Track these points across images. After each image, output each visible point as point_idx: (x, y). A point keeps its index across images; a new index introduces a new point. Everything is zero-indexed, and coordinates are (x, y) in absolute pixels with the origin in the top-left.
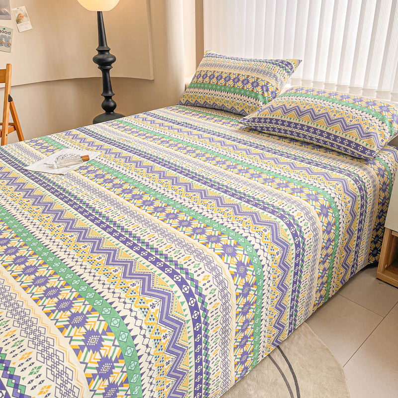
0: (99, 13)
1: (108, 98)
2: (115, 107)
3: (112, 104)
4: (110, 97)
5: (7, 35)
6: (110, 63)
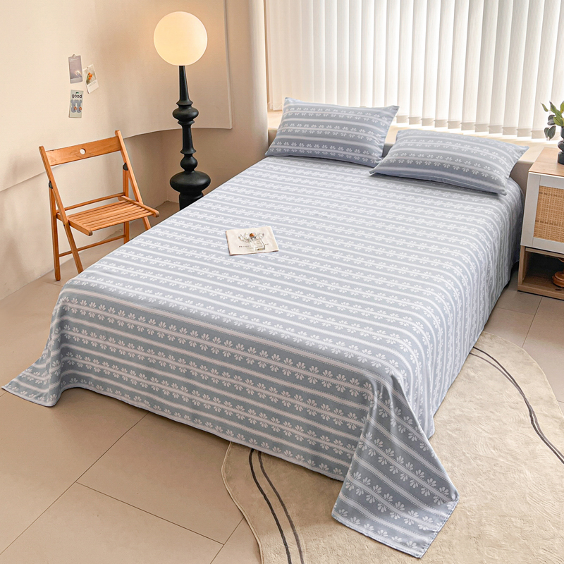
0: (182, 68)
1: (188, 156)
2: (196, 165)
3: (194, 162)
4: (191, 155)
5: (79, 99)
6: (191, 118)
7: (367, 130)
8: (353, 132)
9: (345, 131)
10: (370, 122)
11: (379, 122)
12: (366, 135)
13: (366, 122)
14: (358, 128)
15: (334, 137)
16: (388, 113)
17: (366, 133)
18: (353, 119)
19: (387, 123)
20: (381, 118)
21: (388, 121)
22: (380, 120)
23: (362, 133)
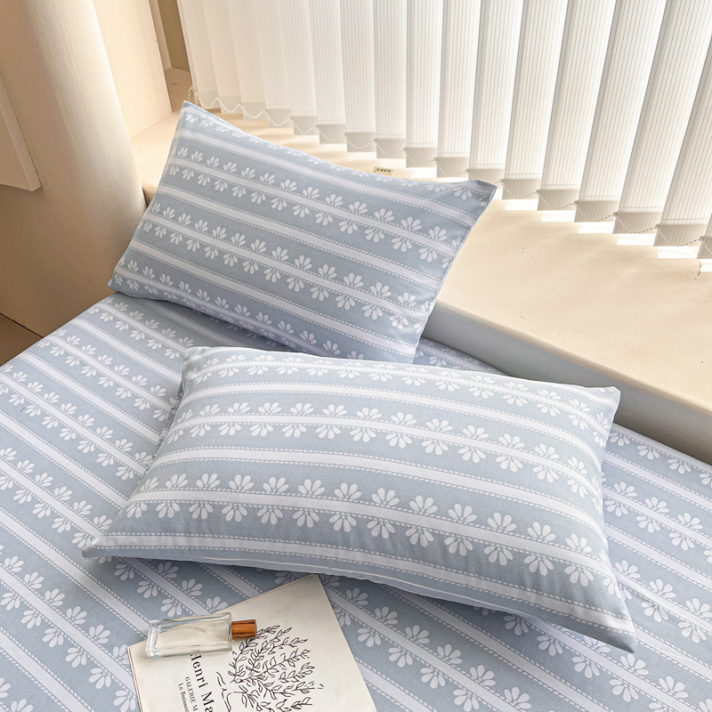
7: (371, 276)
8: (324, 282)
9: (299, 273)
10: (384, 248)
11: (417, 246)
12: (363, 296)
13: (369, 247)
14: (344, 268)
15: (267, 287)
16: (452, 213)
17: (366, 288)
18: (331, 231)
19: (443, 248)
20: (424, 231)
21: (448, 242)
22: (420, 239)
23: (350, 291)
